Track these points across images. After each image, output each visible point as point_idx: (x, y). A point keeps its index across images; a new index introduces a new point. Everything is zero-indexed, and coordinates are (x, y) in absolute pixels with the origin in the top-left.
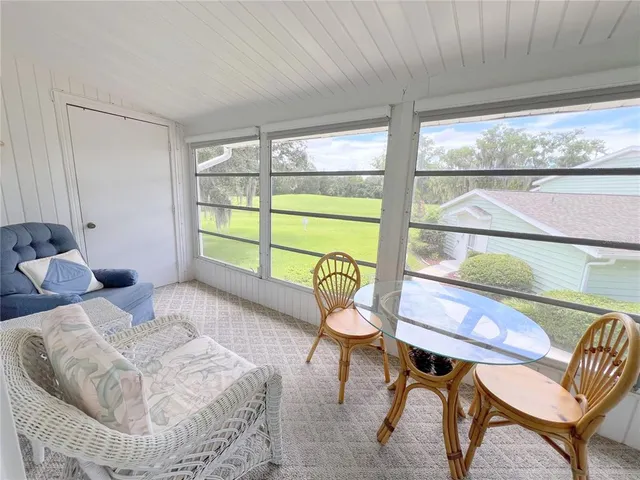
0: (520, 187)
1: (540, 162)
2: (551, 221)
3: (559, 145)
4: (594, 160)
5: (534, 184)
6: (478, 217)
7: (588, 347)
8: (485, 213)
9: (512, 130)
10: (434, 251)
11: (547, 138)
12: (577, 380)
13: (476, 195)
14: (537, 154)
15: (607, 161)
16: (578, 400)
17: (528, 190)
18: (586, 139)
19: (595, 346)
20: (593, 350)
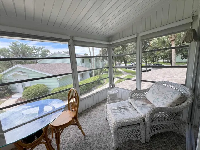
0: (33, 63)
1: (36, 55)
2: (46, 72)
3: (40, 50)
4: (49, 55)
5: (37, 61)
6: (22, 75)
7: (70, 98)
8: (25, 73)
9: (23, 44)
10: (6, 93)
11: (36, 48)
12: (71, 107)
13: (18, 67)
14: (34, 52)
15: (52, 55)
16: (73, 111)
17: (36, 63)
18: (46, 49)
19: (71, 97)
20: (71, 99)
